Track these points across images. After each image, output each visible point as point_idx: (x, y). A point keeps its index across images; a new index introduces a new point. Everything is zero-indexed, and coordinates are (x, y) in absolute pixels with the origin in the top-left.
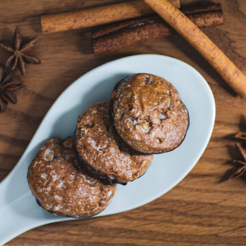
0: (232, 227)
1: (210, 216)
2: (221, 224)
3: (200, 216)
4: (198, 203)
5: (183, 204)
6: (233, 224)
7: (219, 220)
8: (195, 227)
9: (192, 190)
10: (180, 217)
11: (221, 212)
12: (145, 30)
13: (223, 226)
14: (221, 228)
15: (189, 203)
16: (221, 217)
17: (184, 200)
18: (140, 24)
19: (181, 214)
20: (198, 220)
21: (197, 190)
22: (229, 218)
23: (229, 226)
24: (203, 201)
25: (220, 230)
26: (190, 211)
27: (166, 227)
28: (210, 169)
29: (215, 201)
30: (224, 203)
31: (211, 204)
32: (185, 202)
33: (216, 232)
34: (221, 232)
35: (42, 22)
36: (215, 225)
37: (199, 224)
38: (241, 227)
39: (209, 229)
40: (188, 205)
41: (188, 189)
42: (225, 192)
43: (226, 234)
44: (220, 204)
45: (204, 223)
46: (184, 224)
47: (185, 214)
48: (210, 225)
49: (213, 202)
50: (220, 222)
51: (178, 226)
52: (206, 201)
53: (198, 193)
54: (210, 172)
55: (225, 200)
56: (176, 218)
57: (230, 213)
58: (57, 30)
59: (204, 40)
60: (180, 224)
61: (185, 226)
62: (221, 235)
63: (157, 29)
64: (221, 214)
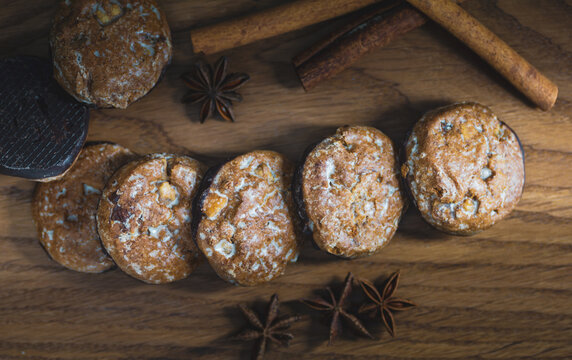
0: (502, 343)
1: (467, 328)
2: (484, 340)
3: (452, 329)
4: (448, 309)
5: (425, 311)
6: (502, 340)
7: (482, 333)
8: (444, 346)
9: (437, 289)
10: (421, 332)
11: (483, 321)
12: (371, 34)
13: (488, 343)
14: (484, 346)
15: (433, 310)
16: (483, 329)
17: (426, 305)
18: (361, 27)
19: (421, 326)
20: (449, 335)
21: (445, 288)
22: (496, 330)
23: (496, 342)
24: (454, 305)
25: (484, 349)
26: (435, 322)
27: (400, 348)
28: (464, 256)
29: (474, 305)
30: (487, 308)
31: (468, 309)
32: (426, 308)
33: (477, 353)
34: (484, 352)
35: (193, 39)
36: (475, 342)
37: (451, 341)
38: (515, 343)
39: (466, 348)
40: (431, 312)
41: (430, 287)
42: (488, 290)
43: (493, 354)
44: (481, 308)
45: (459, 339)
46: (427, 342)
47: (427, 327)
48: (468, 342)
49: (470, 306)
50: (483, 336)
51: (419, 345)
52: (459, 304)
53: (446, 293)
54: (464, 260)
55: (490, 302)
56: (414, 334)
57: (497, 322)
58: (217, 50)
59: (475, 28)
60: (420, 342)
61: (429, 345)
62: (484, 356)
63: (390, 27)
64: (484, 325)
